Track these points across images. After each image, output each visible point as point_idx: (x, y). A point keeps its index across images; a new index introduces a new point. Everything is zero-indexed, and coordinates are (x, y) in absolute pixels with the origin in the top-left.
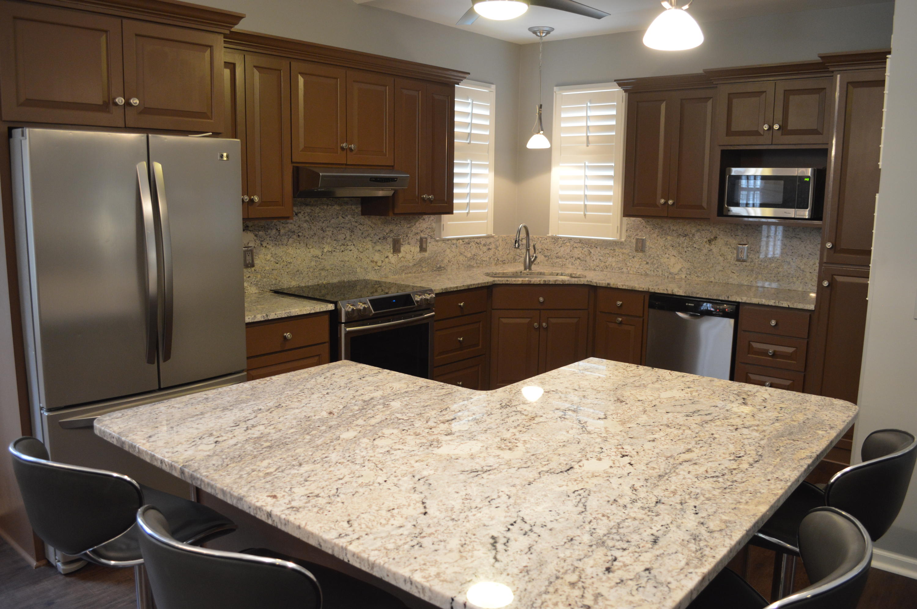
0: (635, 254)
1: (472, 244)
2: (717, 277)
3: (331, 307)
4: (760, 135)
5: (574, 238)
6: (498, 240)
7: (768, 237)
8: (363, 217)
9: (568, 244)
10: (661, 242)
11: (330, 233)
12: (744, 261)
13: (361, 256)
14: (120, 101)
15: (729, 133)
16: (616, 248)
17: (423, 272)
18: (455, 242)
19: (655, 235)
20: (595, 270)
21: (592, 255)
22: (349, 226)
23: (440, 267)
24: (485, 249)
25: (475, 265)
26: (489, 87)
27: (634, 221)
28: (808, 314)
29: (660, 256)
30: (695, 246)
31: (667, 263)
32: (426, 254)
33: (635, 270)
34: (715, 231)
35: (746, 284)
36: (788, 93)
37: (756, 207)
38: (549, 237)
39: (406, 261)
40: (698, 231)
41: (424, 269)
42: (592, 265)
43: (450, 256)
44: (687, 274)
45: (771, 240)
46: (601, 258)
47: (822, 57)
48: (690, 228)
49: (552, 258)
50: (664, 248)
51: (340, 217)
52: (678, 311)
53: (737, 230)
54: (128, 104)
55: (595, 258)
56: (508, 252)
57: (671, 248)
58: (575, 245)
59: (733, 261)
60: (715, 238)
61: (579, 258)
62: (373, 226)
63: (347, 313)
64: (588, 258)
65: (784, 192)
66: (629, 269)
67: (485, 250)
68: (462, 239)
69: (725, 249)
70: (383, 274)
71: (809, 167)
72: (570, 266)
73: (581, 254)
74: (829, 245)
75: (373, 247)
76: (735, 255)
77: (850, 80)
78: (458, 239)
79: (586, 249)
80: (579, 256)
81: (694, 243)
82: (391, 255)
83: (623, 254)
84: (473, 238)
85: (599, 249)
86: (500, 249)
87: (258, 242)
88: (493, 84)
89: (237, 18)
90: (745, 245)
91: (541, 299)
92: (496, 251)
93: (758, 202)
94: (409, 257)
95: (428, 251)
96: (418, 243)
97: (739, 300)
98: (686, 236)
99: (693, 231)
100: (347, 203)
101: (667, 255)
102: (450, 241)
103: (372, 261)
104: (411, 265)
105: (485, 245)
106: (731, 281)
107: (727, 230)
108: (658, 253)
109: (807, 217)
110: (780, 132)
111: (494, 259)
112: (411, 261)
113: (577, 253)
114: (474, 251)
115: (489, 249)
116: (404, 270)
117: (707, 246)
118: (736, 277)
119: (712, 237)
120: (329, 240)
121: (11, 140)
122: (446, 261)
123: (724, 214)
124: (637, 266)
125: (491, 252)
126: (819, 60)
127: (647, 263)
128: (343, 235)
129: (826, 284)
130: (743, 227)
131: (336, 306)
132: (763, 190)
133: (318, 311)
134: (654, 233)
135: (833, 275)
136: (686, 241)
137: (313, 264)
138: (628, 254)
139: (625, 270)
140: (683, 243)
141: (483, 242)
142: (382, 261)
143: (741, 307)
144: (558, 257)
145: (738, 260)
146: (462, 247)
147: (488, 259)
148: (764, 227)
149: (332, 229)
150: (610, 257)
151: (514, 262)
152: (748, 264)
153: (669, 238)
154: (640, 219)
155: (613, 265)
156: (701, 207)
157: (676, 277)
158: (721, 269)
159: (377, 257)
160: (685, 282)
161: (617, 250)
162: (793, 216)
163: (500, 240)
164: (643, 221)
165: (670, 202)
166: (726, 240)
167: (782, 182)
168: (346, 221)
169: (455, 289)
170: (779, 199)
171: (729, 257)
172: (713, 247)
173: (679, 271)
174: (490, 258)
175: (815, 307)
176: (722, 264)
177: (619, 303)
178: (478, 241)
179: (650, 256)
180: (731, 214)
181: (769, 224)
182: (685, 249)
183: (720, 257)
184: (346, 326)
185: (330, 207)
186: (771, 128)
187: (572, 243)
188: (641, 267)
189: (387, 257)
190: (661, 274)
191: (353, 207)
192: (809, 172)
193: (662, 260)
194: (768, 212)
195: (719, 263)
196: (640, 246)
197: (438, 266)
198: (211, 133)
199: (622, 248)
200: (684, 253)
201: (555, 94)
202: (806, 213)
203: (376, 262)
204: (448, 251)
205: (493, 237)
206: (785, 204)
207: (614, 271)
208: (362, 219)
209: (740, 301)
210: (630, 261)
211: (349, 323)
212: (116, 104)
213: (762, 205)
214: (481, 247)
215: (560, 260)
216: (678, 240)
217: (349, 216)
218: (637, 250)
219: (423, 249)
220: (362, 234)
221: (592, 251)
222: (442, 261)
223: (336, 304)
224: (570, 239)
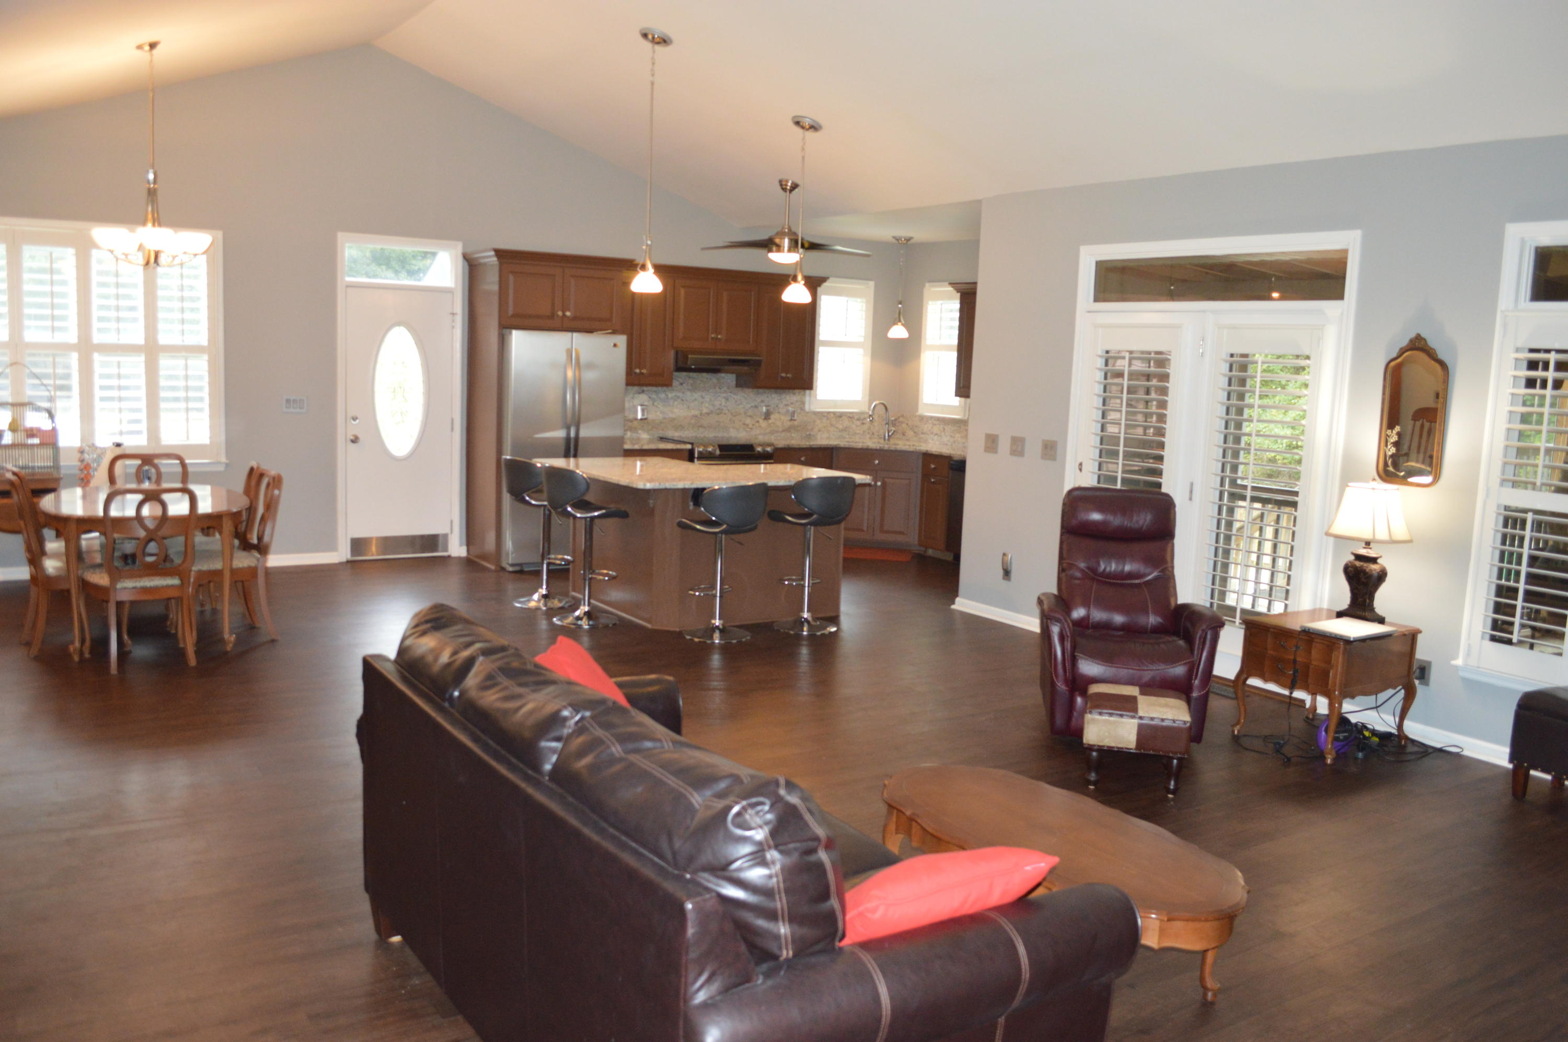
1: (842, 417)
3: (689, 447)
5: (934, 417)
6: (870, 416)
9: (930, 422)
11: (708, 400)
13: (735, 419)
14: (560, 313)
18: (822, 414)
20: (947, 444)
21: (945, 431)
22: (725, 395)
23: (810, 434)
24: (858, 423)
27: (962, 400)
32: (797, 422)
38: (919, 416)
39: (776, 427)
42: (945, 440)
43: (821, 426)
46: (952, 434)
49: (919, 434)
51: (717, 388)
54: (564, 315)
55: (947, 434)
58: (935, 422)
61: (937, 434)
62: (747, 397)
64: (943, 434)
68: (834, 413)
72: (931, 441)
73: (938, 431)
75: (745, 414)
78: (828, 413)
79: (942, 426)
82: (761, 421)
84: (843, 413)
85: (950, 426)
86: (873, 424)
87: (651, 402)
88: (871, 280)
91: (876, 461)
92: (872, 426)
94: (779, 423)
95: (798, 420)
96: (789, 413)
103: (743, 424)
104: (783, 429)
105: (858, 420)
111: (868, 433)
112: (781, 427)
113: (935, 430)
115: (863, 424)
116: (774, 433)
121: (504, 336)
122: (816, 430)
125: (866, 427)
128: (720, 402)
131: (692, 447)
137: (693, 421)
141: (856, 418)
142: (753, 425)
144: (923, 433)
146: (834, 420)
147: (861, 432)
149: (711, 397)
150: (957, 433)
154: (965, 398)
155: (959, 440)
159: (748, 421)
161: (962, 427)
168: (722, 392)
169: (797, 447)
174: (864, 432)
177: (932, 466)
178: (849, 415)
189: (758, 422)
191: (729, 381)
197: (808, 433)
198: (611, 331)
203: (748, 426)
204: (818, 422)
205: (866, 413)
208: (737, 391)
212: (558, 316)
214: (854, 421)
215: (925, 436)
217: (725, 388)
219: (791, 418)
220: (737, 402)
221: (946, 428)
222: (812, 429)
223: (692, 444)
224: (932, 417)
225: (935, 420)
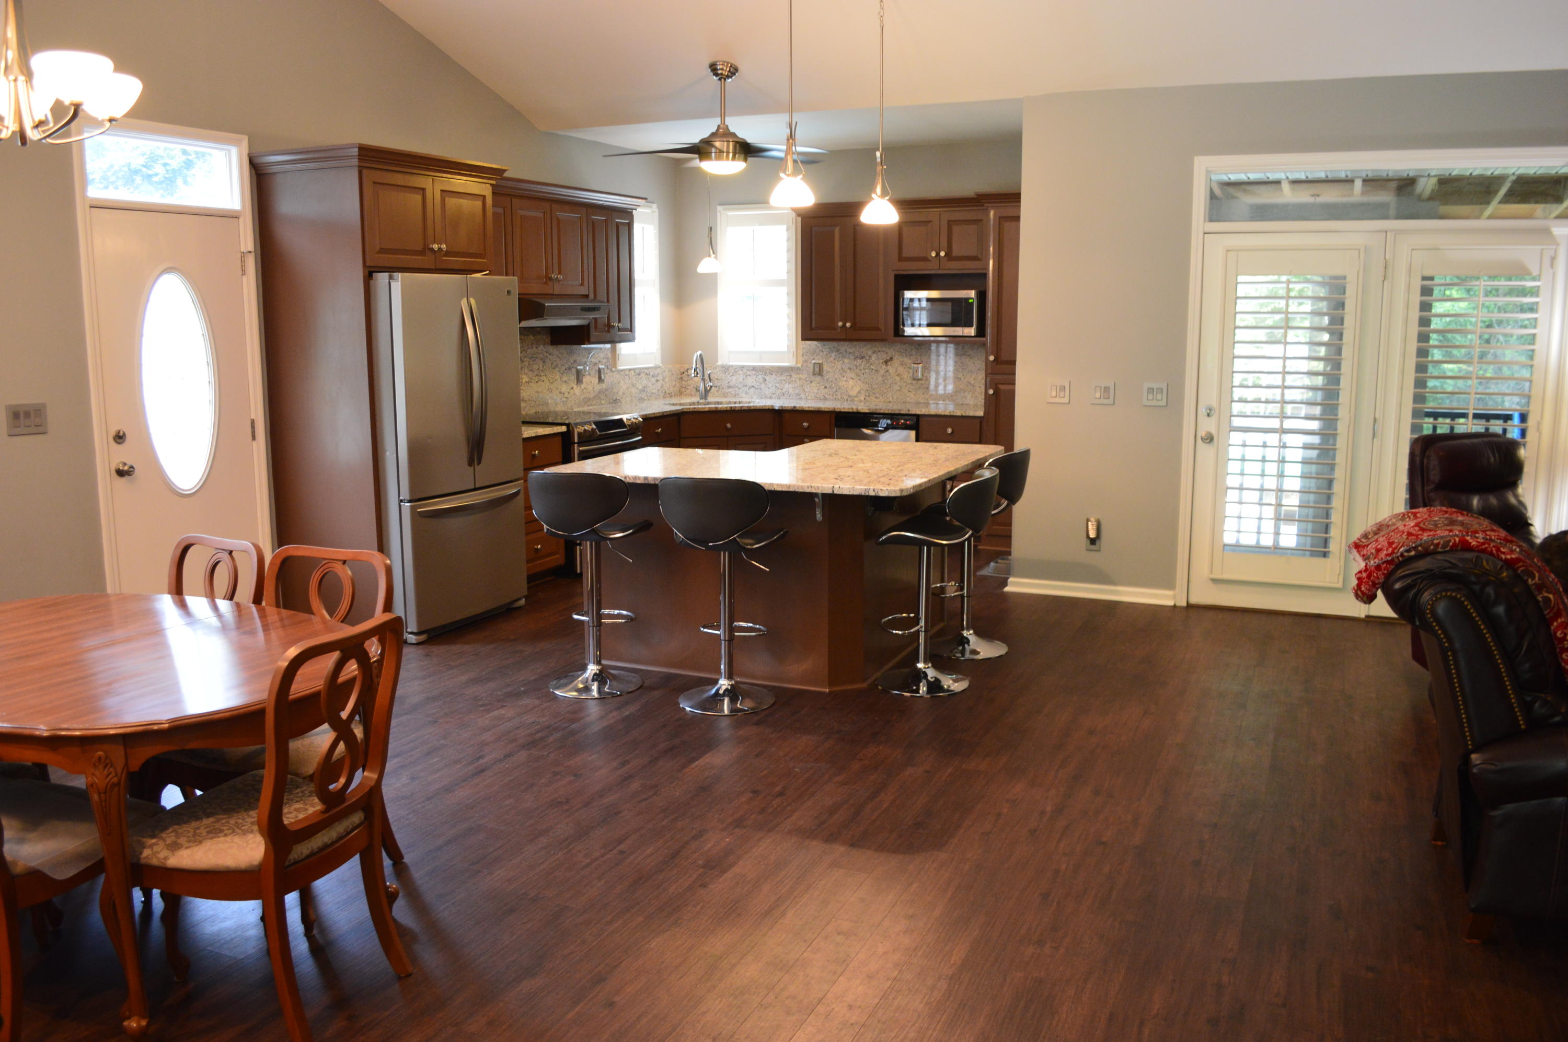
0: (813, 378)
1: (642, 375)
2: (895, 397)
3: (564, 429)
4: (930, 261)
5: (747, 366)
6: (664, 371)
7: (938, 356)
8: (552, 347)
9: (740, 372)
10: (839, 365)
11: (527, 364)
12: (919, 380)
13: (552, 386)
14: (435, 247)
15: (901, 259)
16: (792, 374)
17: (602, 404)
18: (627, 372)
19: (832, 359)
20: (771, 398)
21: (767, 382)
22: (541, 356)
23: (616, 399)
24: (654, 380)
25: (646, 398)
26: (651, 207)
27: (810, 345)
28: (978, 421)
29: (838, 380)
30: (872, 367)
31: (845, 386)
32: (604, 386)
33: (813, 395)
34: (891, 352)
35: (922, 401)
36: (950, 223)
37: (923, 327)
38: (719, 366)
39: (588, 393)
40: (874, 352)
41: (603, 402)
42: (768, 393)
43: (624, 387)
44: (866, 396)
45: (942, 358)
46: (777, 385)
47: (977, 195)
48: (865, 349)
49: (723, 388)
50: (841, 371)
51: (534, 348)
52: (863, 428)
53: (911, 350)
54: (440, 249)
55: (770, 386)
56: (674, 384)
57: (849, 371)
58: (748, 373)
59: (909, 381)
60: (891, 359)
61: (753, 386)
62: (560, 356)
63: (579, 434)
64: (763, 386)
65: (952, 313)
66: (807, 394)
67: (654, 382)
68: (634, 369)
69: (901, 369)
70: (569, 405)
71: (972, 289)
72: (743, 395)
73: (755, 382)
74: (992, 358)
75: (561, 378)
76: (911, 374)
77: (1001, 215)
78: (630, 370)
79: (760, 377)
80: (753, 385)
81: (871, 364)
82: (575, 387)
83: (800, 379)
84: (643, 368)
85: (774, 376)
86: (667, 380)
88: (653, 203)
89: (504, 171)
90: (920, 364)
91: (729, 425)
92: (664, 383)
93: (924, 322)
94: (590, 388)
95: (605, 382)
96: (597, 373)
97: (918, 412)
98: (862, 358)
99: (870, 353)
100: (539, 333)
101: (845, 378)
102: (623, 372)
103: (560, 393)
104: (592, 396)
105: (653, 376)
106: (908, 399)
107: (902, 351)
108: (836, 376)
109: (973, 335)
110: (946, 258)
111: (662, 391)
112: (592, 392)
113: (750, 381)
114: (645, 382)
115: (657, 381)
116: (586, 402)
117: (884, 367)
118: (912, 396)
119: (888, 358)
120: (526, 371)
121: (372, 282)
122: (621, 393)
123: (901, 334)
124: (816, 391)
125: (659, 384)
126: (975, 196)
127: (826, 387)
128: (537, 365)
129: (991, 392)
130: (917, 346)
131: (568, 428)
132: (930, 312)
133: (556, 432)
134: (831, 356)
135: (996, 384)
136: (863, 363)
138: (805, 380)
139: (803, 396)
140: (860, 365)
141: (652, 373)
142: (569, 393)
143: (920, 419)
144: (729, 387)
145: (914, 379)
146: (634, 378)
147: (656, 392)
148: (933, 347)
149: (528, 360)
150: (786, 383)
151: (680, 395)
152: (923, 382)
153: (846, 361)
154: (815, 343)
155: (790, 391)
156: (878, 329)
157: (855, 399)
158: (898, 388)
159: (564, 388)
160: (865, 403)
161: (793, 376)
162: (961, 334)
163: (667, 370)
164: (818, 345)
165: (848, 325)
166: (901, 360)
167: (950, 304)
168: (539, 352)
169: (653, 416)
170: (948, 318)
171: (905, 376)
172: (889, 368)
173: (857, 394)
174: (658, 390)
175: (984, 413)
176: (899, 384)
177: (805, 424)
178: (647, 371)
179: (827, 380)
180: (906, 334)
181: (938, 342)
182: (863, 372)
183: (897, 377)
184: (579, 446)
185: (526, 337)
186: (938, 254)
187: (745, 370)
188: (819, 392)
189: (572, 388)
190: (840, 397)
191: (544, 337)
192: (972, 294)
193: (841, 384)
194: (938, 331)
195: (896, 383)
196: (819, 371)
197: (614, 398)
198: (488, 272)
199: (799, 374)
200: (862, 375)
201: (718, 214)
202: (971, 331)
203: (564, 394)
204: (622, 382)
205: (660, 367)
206: (953, 324)
207: (791, 397)
208: (551, 349)
209: (920, 413)
210: (808, 386)
211: (580, 443)
212: (432, 250)
213: (929, 325)
214: (650, 379)
215: (733, 389)
216: (855, 362)
217: (541, 346)
218: (814, 374)
219: (600, 380)
220: (552, 364)
221: (767, 378)
222: (618, 393)
223: (568, 425)
224: (742, 367)
225: (748, 370)
